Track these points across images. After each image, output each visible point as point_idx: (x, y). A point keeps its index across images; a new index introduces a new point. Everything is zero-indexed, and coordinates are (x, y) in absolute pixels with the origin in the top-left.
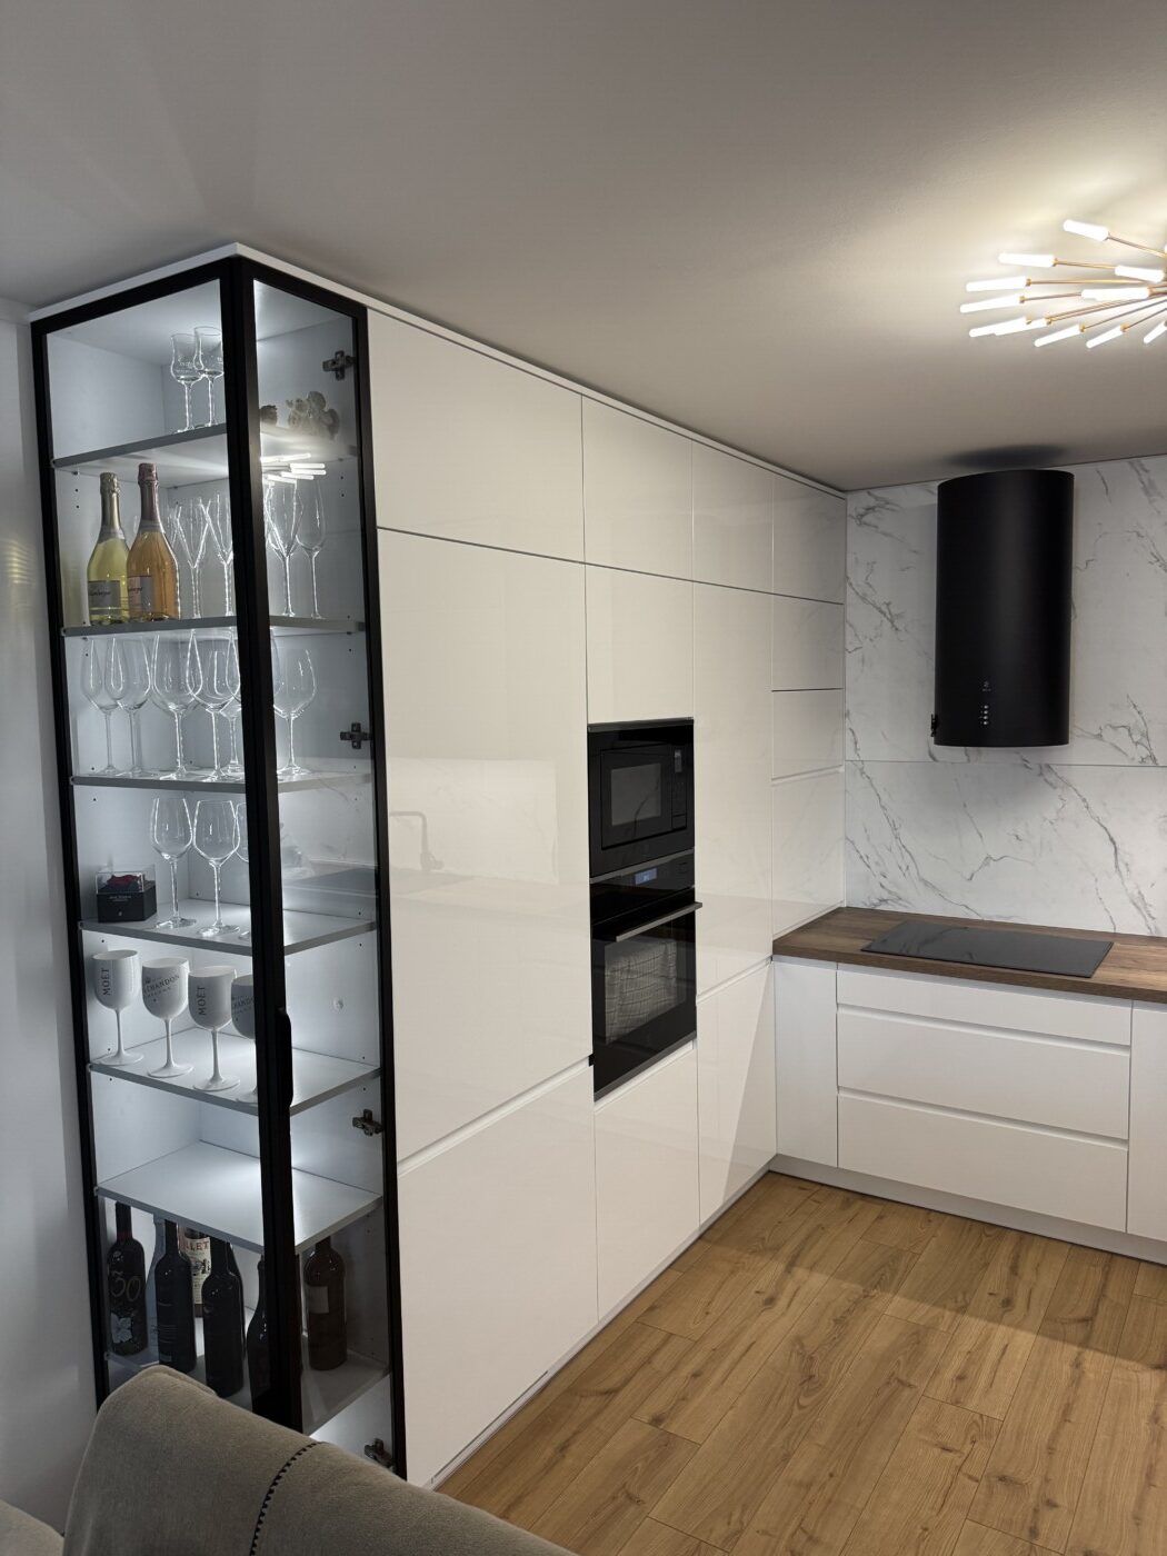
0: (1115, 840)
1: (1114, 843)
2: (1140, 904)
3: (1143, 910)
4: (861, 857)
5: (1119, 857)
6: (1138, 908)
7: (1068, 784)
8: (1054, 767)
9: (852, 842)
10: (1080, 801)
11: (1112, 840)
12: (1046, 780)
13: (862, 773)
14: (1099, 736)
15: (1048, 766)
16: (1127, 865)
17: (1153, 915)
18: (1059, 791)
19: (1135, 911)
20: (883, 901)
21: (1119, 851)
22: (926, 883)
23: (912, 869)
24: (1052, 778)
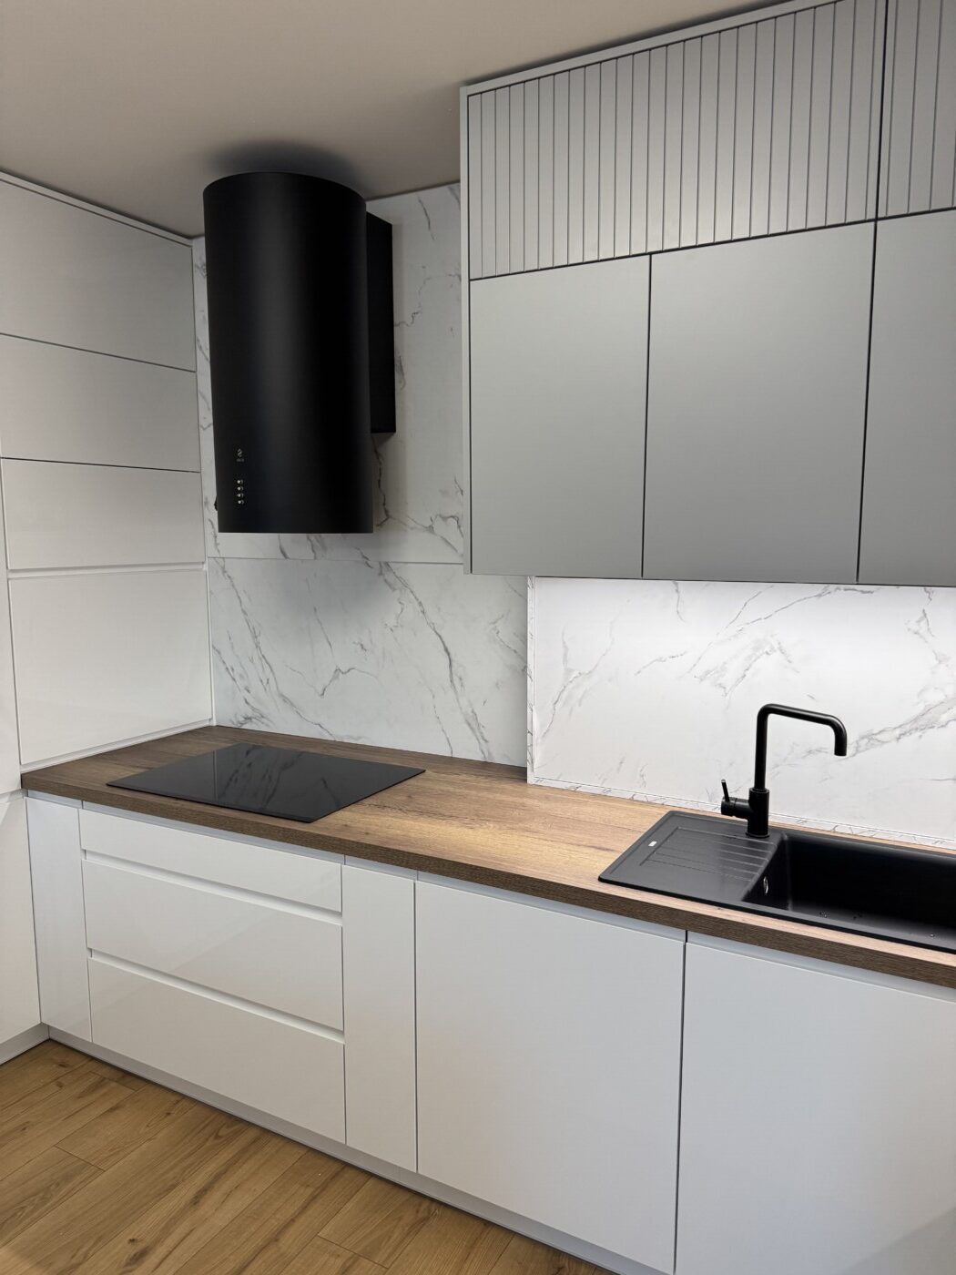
0: (450, 650)
1: (449, 654)
2: (474, 726)
3: (476, 730)
4: (227, 669)
5: (453, 669)
6: (472, 729)
7: (406, 585)
8: (392, 565)
9: (219, 653)
10: (416, 603)
11: (446, 650)
12: (385, 580)
13: (224, 572)
14: (431, 529)
15: (387, 564)
16: (460, 679)
17: (486, 738)
18: (397, 592)
19: (470, 732)
20: (248, 719)
21: (454, 664)
22: (285, 699)
23: (272, 681)
24: (390, 578)
